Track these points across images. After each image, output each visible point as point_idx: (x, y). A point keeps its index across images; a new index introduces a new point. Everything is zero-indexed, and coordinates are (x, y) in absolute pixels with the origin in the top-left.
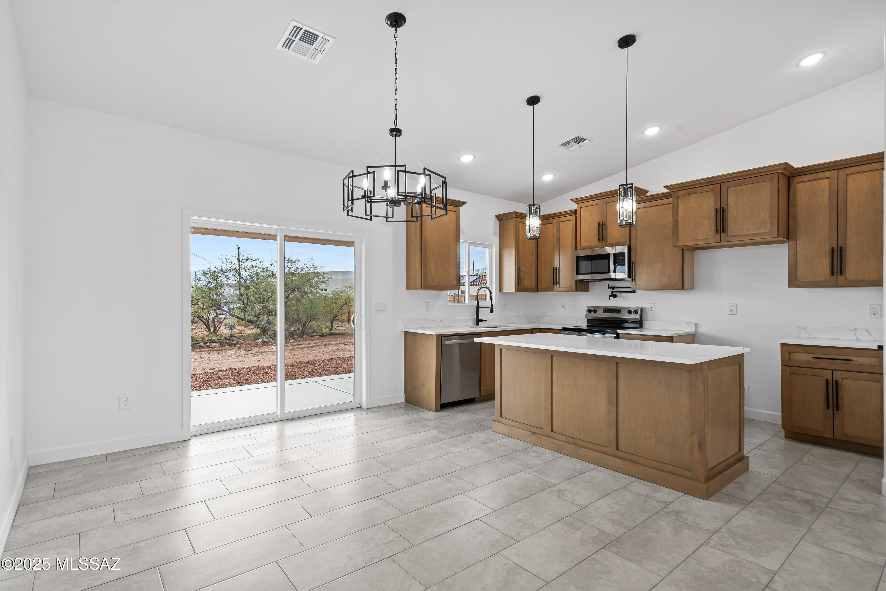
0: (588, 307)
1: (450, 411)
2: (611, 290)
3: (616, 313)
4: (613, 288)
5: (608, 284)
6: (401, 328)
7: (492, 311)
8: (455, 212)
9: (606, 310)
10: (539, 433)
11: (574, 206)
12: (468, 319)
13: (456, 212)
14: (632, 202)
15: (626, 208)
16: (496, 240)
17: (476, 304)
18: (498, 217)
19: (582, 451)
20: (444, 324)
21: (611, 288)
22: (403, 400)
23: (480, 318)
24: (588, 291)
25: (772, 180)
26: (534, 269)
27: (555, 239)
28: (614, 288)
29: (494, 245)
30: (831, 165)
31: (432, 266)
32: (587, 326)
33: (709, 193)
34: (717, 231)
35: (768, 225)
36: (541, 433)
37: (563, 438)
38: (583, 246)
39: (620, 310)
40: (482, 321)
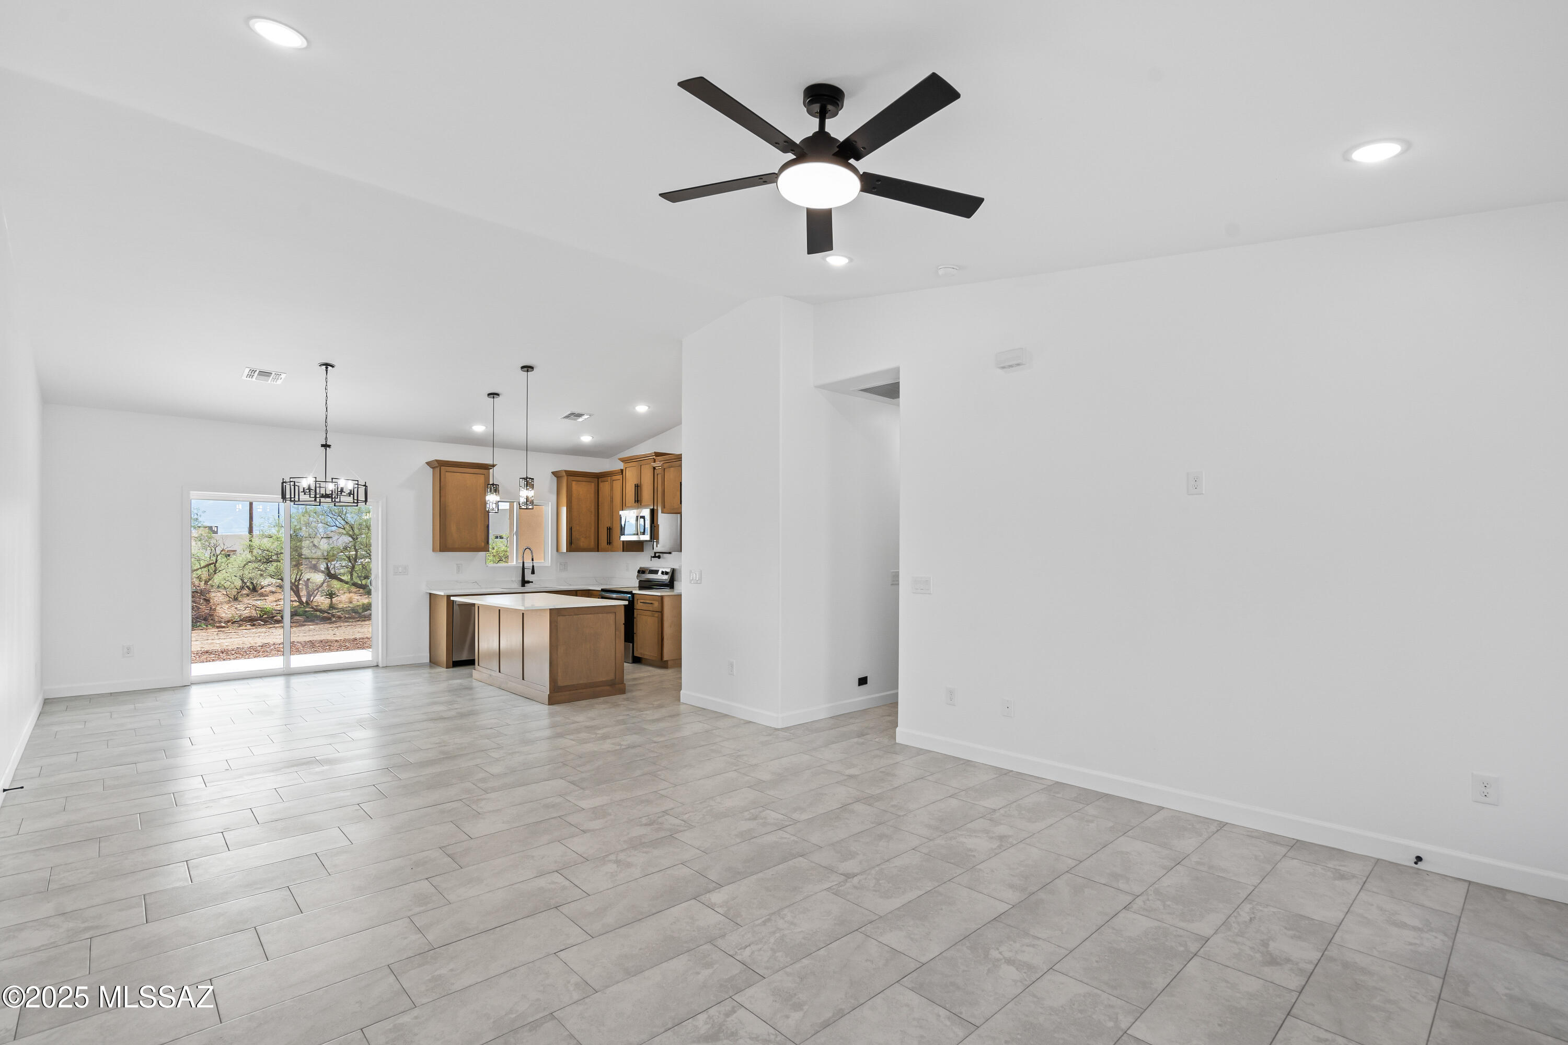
0: (639, 568)
3: (656, 574)
6: (425, 589)
8: (483, 475)
9: (650, 570)
11: (621, 466)
12: (512, 581)
16: (554, 497)
18: (553, 473)
20: (480, 586)
22: (429, 661)
23: (526, 579)
24: (643, 551)
26: (593, 528)
27: (610, 498)
29: (550, 503)
31: (453, 528)
38: (627, 506)
39: (658, 571)
40: (528, 582)
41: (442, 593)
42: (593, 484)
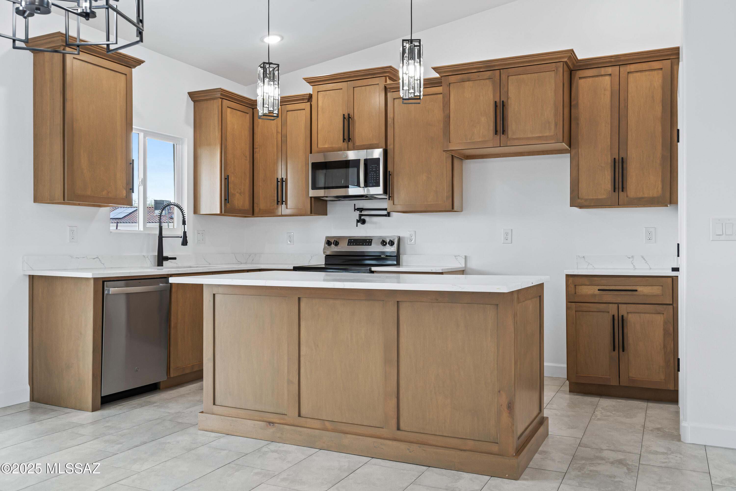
0: (327, 237)
1: (118, 408)
2: (358, 213)
3: (366, 245)
4: (361, 210)
5: (355, 205)
6: (24, 270)
7: (185, 243)
8: (124, 76)
9: (352, 240)
10: (278, 422)
11: (308, 89)
12: (144, 256)
13: (126, 75)
14: (419, 66)
15: (411, 74)
16: (189, 131)
17: (157, 232)
18: (191, 94)
19: (348, 440)
20: (104, 264)
21: (358, 209)
22: (27, 398)
23: (165, 254)
24: (326, 215)
25: (557, 70)
27: (280, 136)
28: (363, 210)
29: (186, 140)
30: (613, 60)
32: (326, 264)
33: (487, 81)
34: (496, 132)
35: (553, 127)
36: (282, 421)
37: (317, 424)
38: (321, 148)
39: (370, 240)
40: (167, 259)
41: (89, 275)
42: (248, 116)
